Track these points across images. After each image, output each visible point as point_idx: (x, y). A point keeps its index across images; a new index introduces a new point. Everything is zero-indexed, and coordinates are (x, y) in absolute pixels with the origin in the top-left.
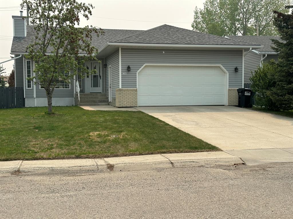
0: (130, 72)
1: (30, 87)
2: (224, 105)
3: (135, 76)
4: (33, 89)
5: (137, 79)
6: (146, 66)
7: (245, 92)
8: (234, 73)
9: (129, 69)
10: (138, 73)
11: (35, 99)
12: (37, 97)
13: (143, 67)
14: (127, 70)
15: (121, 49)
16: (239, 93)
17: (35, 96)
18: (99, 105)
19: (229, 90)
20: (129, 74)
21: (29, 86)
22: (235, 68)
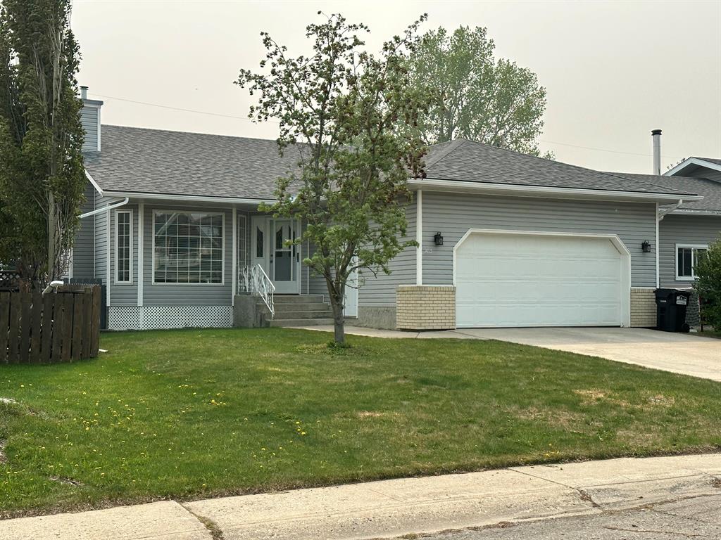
0: (440, 248)
1: (127, 279)
2: (619, 327)
3: (449, 258)
4: (135, 285)
5: (454, 263)
6: (472, 234)
7: (678, 298)
8: (641, 255)
9: (438, 240)
10: (457, 250)
11: (141, 309)
12: (146, 304)
13: (465, 237)
14: (433, 244)
15: (423, 194)
16: (658, 299)
17: (140, 302)
18: (317, 325)
19: (633, 292)
20: (439, 253)
21: (123, 276)
22: (643, 244)
